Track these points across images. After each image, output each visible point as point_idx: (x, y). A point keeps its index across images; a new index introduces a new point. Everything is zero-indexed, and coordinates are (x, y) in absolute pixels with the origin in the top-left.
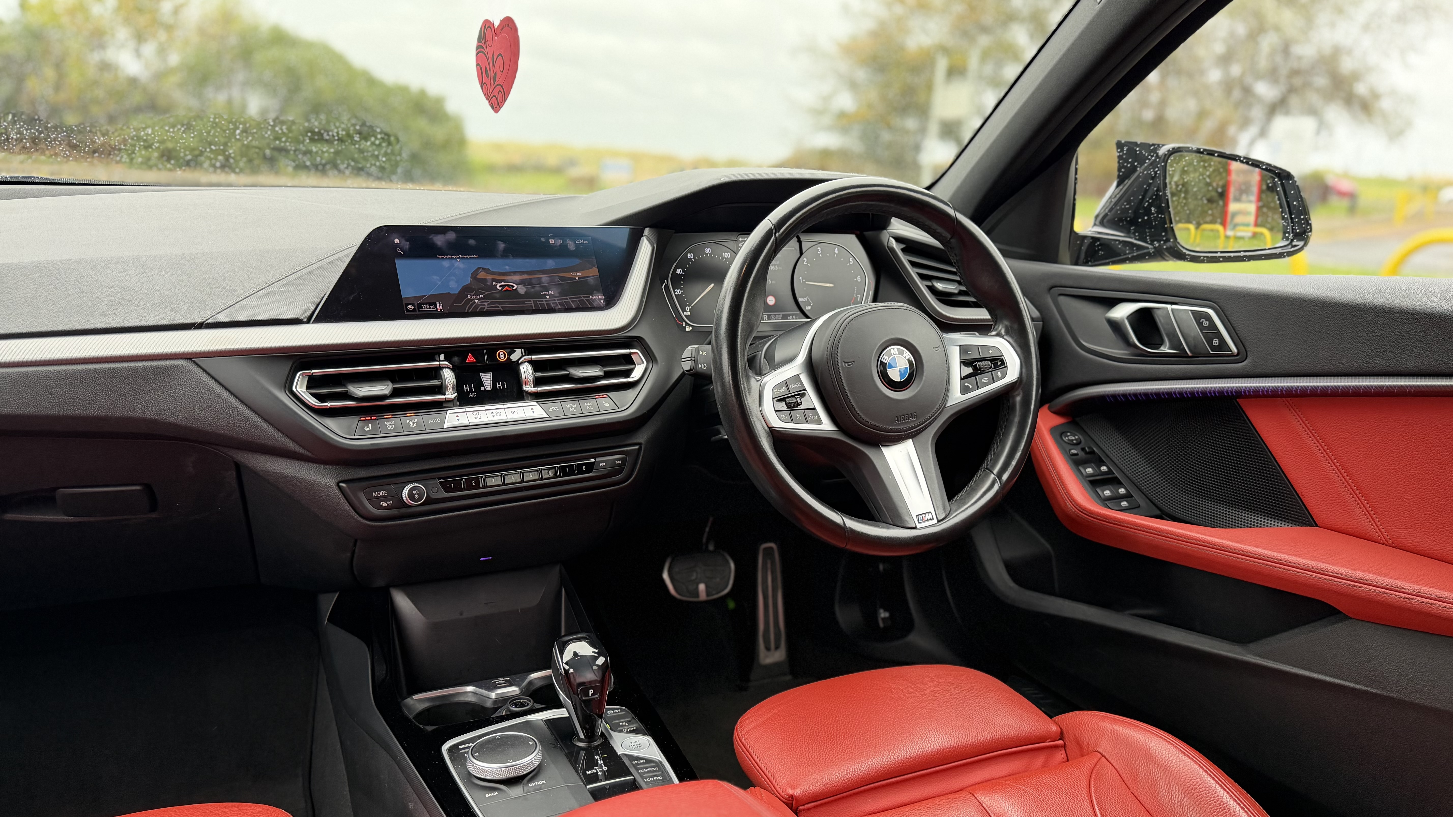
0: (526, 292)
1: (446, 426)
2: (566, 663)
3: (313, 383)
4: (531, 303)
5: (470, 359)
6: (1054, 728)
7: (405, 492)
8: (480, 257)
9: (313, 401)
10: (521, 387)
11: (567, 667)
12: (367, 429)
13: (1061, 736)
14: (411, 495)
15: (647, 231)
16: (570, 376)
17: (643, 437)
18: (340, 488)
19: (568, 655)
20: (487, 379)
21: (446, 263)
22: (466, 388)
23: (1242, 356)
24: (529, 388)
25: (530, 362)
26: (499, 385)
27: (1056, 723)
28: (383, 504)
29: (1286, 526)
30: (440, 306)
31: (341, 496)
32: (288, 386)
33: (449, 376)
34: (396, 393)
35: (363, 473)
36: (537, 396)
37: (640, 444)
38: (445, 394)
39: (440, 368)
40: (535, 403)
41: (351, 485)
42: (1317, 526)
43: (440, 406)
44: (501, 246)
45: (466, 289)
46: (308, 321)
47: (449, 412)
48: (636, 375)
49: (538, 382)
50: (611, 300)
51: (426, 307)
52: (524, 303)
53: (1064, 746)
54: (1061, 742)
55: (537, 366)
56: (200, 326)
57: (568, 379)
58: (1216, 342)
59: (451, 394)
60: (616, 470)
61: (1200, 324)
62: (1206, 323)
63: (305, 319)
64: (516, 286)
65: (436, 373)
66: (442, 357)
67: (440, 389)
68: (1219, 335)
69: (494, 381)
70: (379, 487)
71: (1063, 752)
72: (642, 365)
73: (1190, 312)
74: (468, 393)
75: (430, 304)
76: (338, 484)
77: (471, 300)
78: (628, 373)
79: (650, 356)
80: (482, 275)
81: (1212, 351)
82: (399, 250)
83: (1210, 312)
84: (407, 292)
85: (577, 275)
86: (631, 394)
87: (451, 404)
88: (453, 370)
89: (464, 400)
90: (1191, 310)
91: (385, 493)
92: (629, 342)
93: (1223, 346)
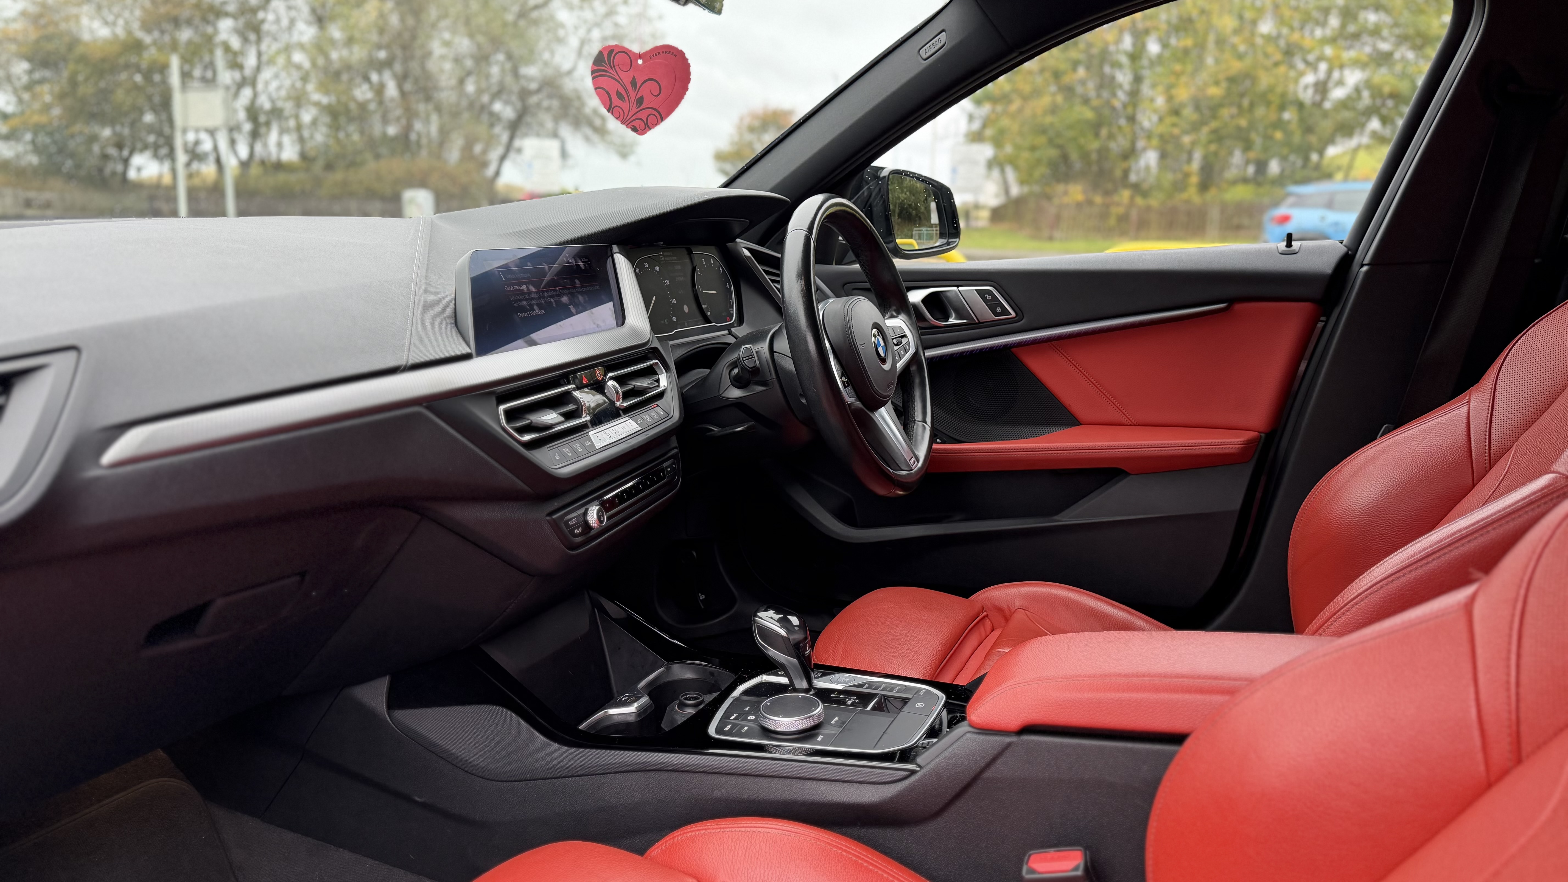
1: (596, 447)
3: (510, 418)
9: (518, 435)
10: (615, 404)
12: (557, 458)
13: (983, 609)
14: (598, 518)
15: (615, 248)
16: (635, 389)
17: (674, 441)
18: (548, 521)
23: (1020, 317)
24: (620, 404)
25: (614, 378)
28: (579, 530)
29: (1059, 429)
31: (550, 531)
33: (582, 399)
34: (562, 418)
35: (556, 504)
36: (627, 410)
38: (584, 416)
39: (569, 392)
40: (627, 418)
41: (554, 517)
42: (1081, 424)
43: (585, 428)
46: (475, 355)
47: (591, 434)
48: (663, 384)
49: (622, 397)
53: (988, 615)
54: (987, 613)
55: (620, 380)
56: (406, 369)
57: (635, 392)
58: (999, 310)
59: (587, 416)
61: (983, 299)
62: (989, 297)
63: (473, 353)
65: (570, 396)
66: (571, 379)
67: (580, 412)
68: (1000, 305)
70: (569, 515)
71: (988, 621)
72: (663, 374)
73: (975, 291)
76: (546, 518)
79: (665, 365)
81: (996, 317)
83: (991, 289)
86: (668, 401)
87: (590, 426)
90: (976, 290)
91: (575, 520)
92: (649, 354)
93: (1005, 312)
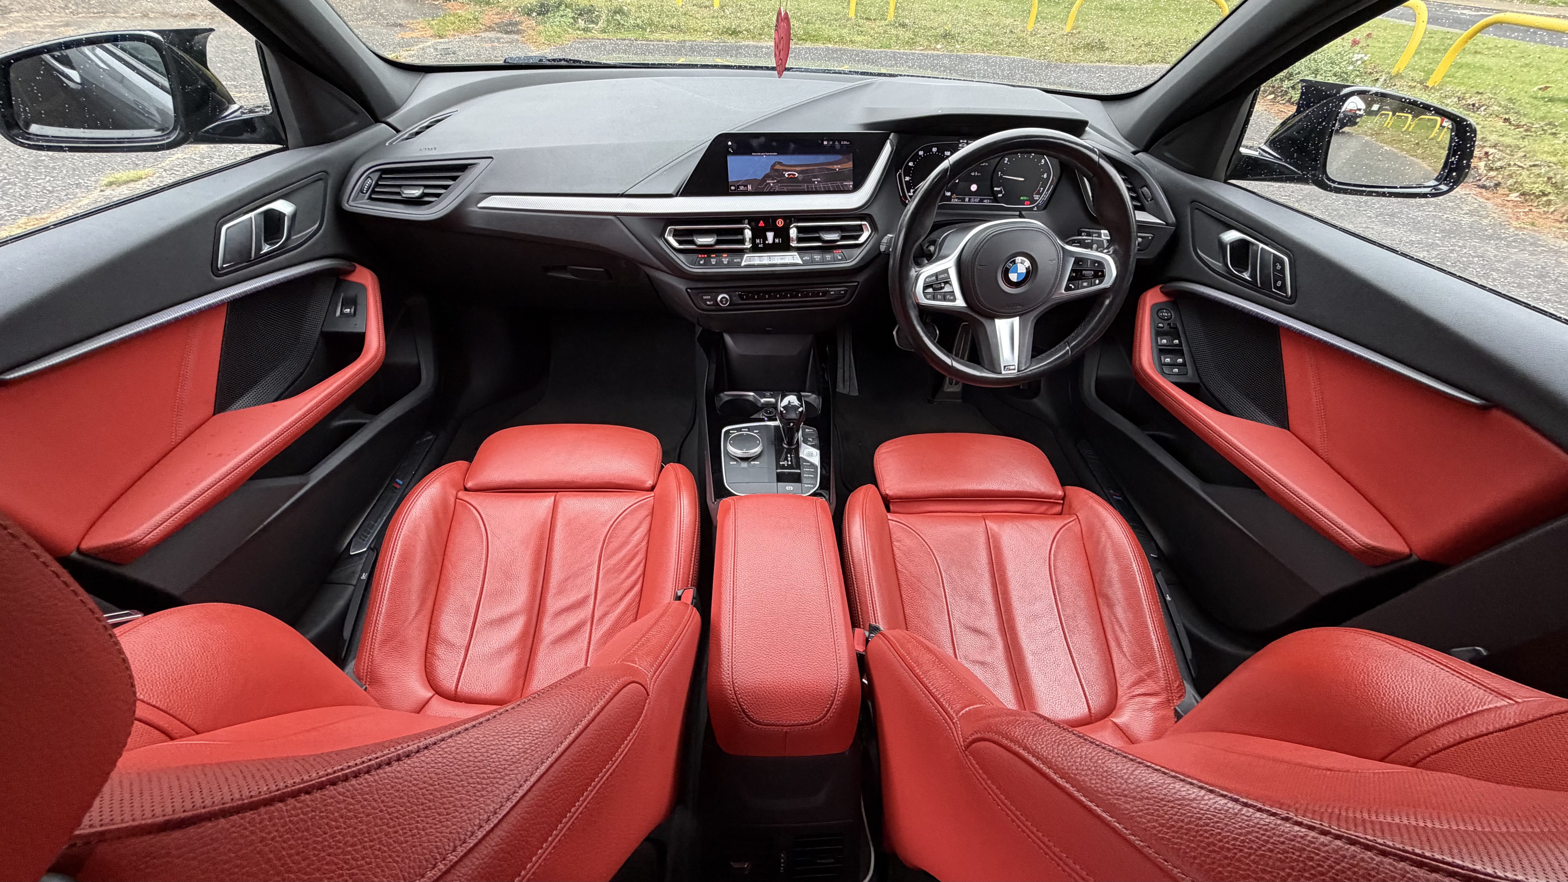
0: (803, 179)
1: (743, 264)
2: (783, 407)
3: (676, 234)
4: (805, 187)
5: (761, 224)
6: (1060, 493)
7: (719, 299)
8: (779, 154)
9: (675, 244)
10: (789, 242)
11: (782, 409)
12: (702, 262)
13: (1063, 498)
14: (721, 301)
15: (892, 136)
16: (820, 237)
17: (861, 278)
18: (687, 292)
19: (785, 402)
20: (770, 236)
21: (756, 158)
22: (758, 241)
23: (1292, 300)
24: (794, 244)
25: (797, 227)
26: (777, 241)
27: (1064, 491)
28: (708, 303)
30: (750, 187)
31: (687, 296)
32: (662, 235)
33: (748, 234)
34: (718, 242)
35: (700, 285)
36: (798, 249)
37: (859, 282)
38: (744, 245)
39: (744, 229)
40: (796, 254)
41: (694, 291)
42: (1289, 430)
43: (742, 251)
44: (792, 146)
45: (767, 176)
46: (676, 195)
47: (746, 255)
48: (862, 240)
49: (799, 240)
50: (857, 186)
51: (742, 188)
52: (800, 186)
53: (1063, 504)
54: (1062, 502)
55: (800, 230)
56: (622, 195)
57: (819, 239)
58: (1279, 283)
59: (748, 245)
60: (839, 296)
61: (1275, 266)
62: (1279, 267)
63: (675, 194)
64: (797, 175)
65: (741, 231)
66: (746, 221)
67: (742, 242)
68: (1283, 280)
69: (775, 237)
70: (706, 294)
71: (1061, 507)
72: (867, 233)
73: (1272, 254)
74: (758, 244)
75: (745, 186)
76: (686, 290)
77: (769, 183)
78: (857, 237)
79: (874, 227)
80: (778, 167)
81: (1275, 288)
82: (730, 150)
83: (1286, 259)
84: (732, 178)
85: (837, 167)
86: (857, 251)
87: (748, 251)
88: (752, 230)
89: (755, 249)
90: (1274, 254)
91: (709, 297)
92: (862, 217)
93: (1283, 288)
